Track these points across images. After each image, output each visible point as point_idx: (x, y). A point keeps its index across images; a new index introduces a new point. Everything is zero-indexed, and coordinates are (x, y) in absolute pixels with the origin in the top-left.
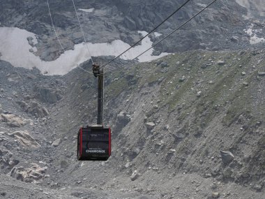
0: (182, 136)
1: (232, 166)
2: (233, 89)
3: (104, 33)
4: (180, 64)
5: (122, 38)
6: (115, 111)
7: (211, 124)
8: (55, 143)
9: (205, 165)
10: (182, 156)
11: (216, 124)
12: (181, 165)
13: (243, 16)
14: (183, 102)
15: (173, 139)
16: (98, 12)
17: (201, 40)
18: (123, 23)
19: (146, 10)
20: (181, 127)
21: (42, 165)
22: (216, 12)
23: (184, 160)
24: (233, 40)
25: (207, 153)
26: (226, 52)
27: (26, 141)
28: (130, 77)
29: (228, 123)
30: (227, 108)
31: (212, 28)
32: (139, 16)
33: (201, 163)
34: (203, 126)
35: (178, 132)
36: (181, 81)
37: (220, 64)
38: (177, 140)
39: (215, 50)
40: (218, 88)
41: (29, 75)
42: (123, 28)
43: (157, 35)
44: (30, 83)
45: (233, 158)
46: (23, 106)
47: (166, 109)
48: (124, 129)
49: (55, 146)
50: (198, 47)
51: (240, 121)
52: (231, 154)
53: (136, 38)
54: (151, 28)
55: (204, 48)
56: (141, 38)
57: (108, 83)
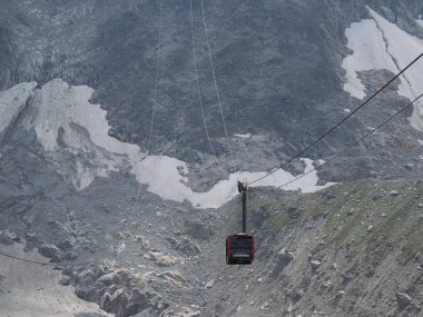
0: (351, 276)
1: (409, 310)
2: (409, 223)
3: (263, 160)
4: (349, 195)
5: (282, 166)
6: (276, 248)
7: (385, 263)
8: (209, 284)
9: (378, 309)
10: (352, 299)
11: (390, 263)
12: (351, 309)
13: (419, 141)
14: (352, 237)
15: (341, 280)
16: (256, 138)
17: (371, 168)
18: (284, 150)
19: (310, 135)
20: (351, 265)
21: (194, 309)
22: (388, 136)
23: (354, 303)
24: (407, 167)
25: (380, 295)
26: (400, 181)
27: (176, 283)
28: (291, 210)
29: (404, 262)
30: (402, 245)
31: (384, 154)
32: (302, 142)
33: (374, 307)
34: (376, 265)
35: (348, 272)
36: (350, 214)
37: (394, 195)
38: (346, 280)
39: (387, 179)
40: (391, 222)
41: (179, 208)
42: (283, 155)
43: (322, 162)
44: (180, 218)
45: (409, 302)
46: (173, 243)
47: (333, 246)
48: (285, 269)
49: (209, 288)
50: (369, 175)
51: (417, 259)
52: (407, 296)
53: (298, 166)
54: (315, 155)
55: (375, 176)
56: (304, 167)
57: (267, 217)
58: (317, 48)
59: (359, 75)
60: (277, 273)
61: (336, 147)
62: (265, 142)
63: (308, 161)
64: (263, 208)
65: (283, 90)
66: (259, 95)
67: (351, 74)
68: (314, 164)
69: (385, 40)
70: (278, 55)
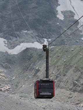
0: (59, 76)
1: (77, 86)
2: (77, 59)
3: (31, 39)
4: (58, 50)
5: (37, 41)
6: (35, 67)
7: (69, 72)
8: (14, 78)
9: (67, 86)
10: (59, 83)
11: (71, 71)
12: (59, 86)
13: (81, 33)
14: (59, 64)
15: (56, 77)
16: (29, 32)
17: (65, 42)
18: (38, 36)
19: (46, 31)
20: (59, 72)
21: (9, 86)
22: (71, 32)
23: (59, 84)
24: (77, 42)
25: (68, 82)
26: (75, 46)
27: (3, 78)
28: (40, 55)
29: (75, 71)
30: (75, 66)
31: (69, 37)
32: (43, 33)
33: (66, 85)
34: (66, 72)
35: (58, 74)
36: (58, 56)
37: (72, 50)
38: (57, 77)
39: (70, 45)
40: (71, 59)
41: (4, 54)
43: (50, 40)
44: (4, 57)
45: (77, 84)
46: (2, 65)
47: (53, 66)
48: (38, 73)
49: (14, 79)
50: (64, 44)
51: (79, 70)
52: (76, 82)
53: (42, 41)
54: (48, 37)
55: (67, 44)
56: (44, 41)
57: (32, 57)
58: (49, 3)
59: (62, 12)
60: (35, 75)
61: (54, 35)
62: (32, 33)
63: (45, 40)
64: (31, 54)
65: (37, 17)
66: (30, 18)
67: (59, 12)
68: (47, 40)
69: (70, 1)
70: (36, 6)
